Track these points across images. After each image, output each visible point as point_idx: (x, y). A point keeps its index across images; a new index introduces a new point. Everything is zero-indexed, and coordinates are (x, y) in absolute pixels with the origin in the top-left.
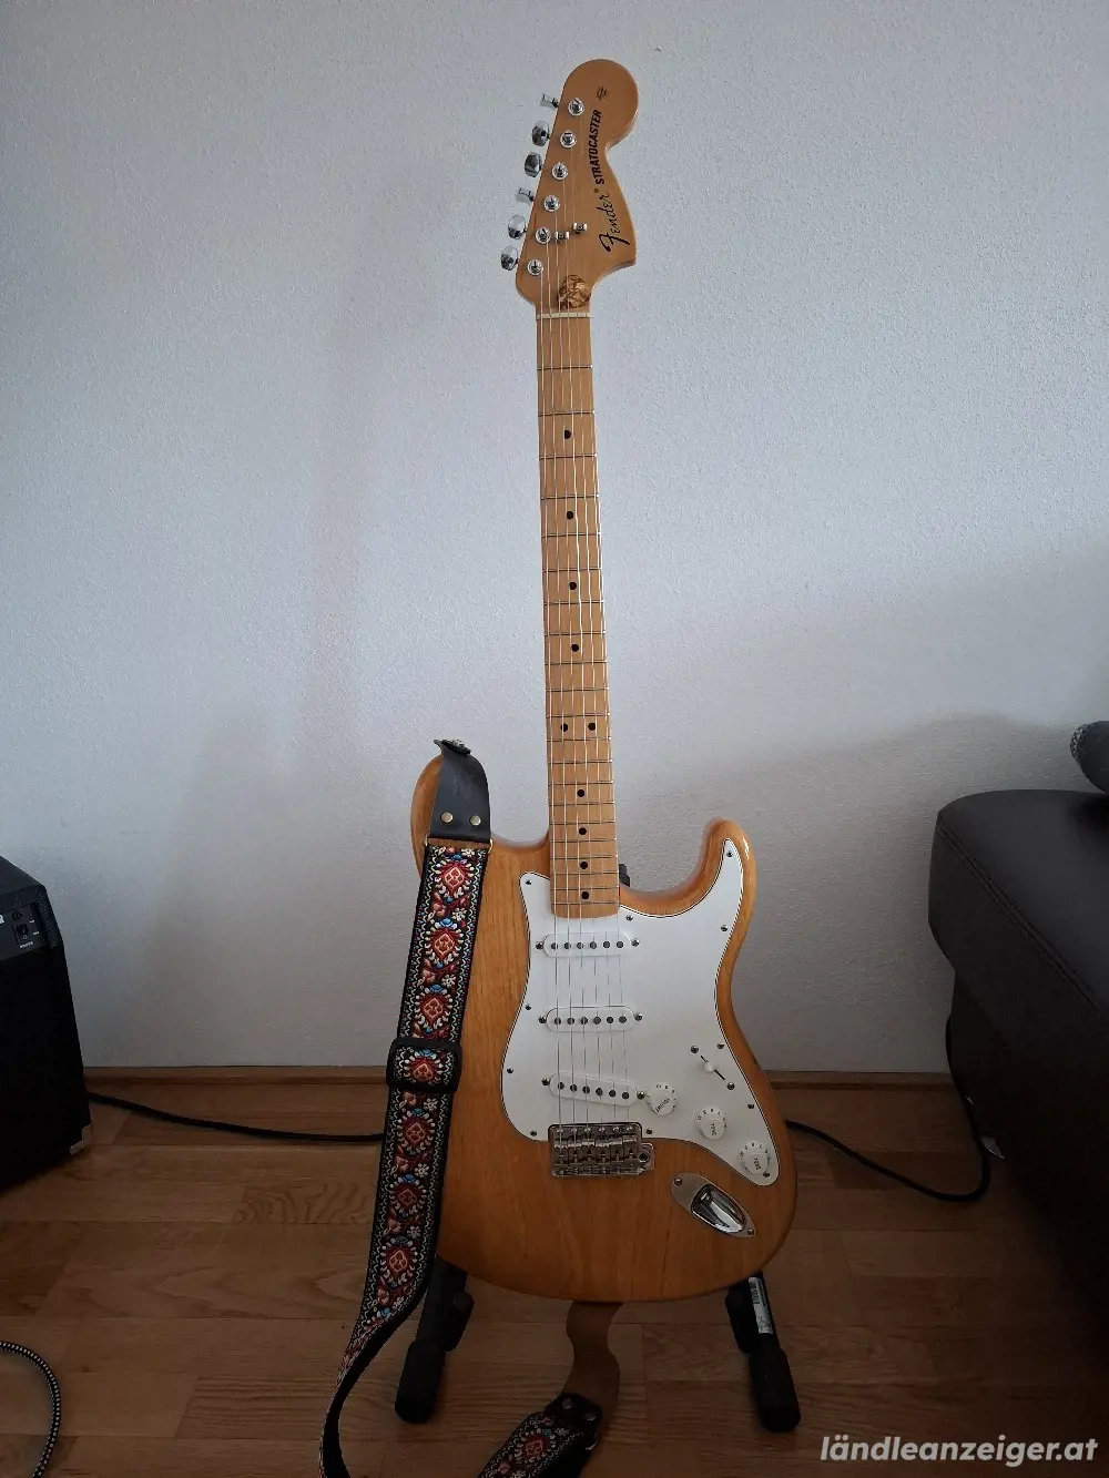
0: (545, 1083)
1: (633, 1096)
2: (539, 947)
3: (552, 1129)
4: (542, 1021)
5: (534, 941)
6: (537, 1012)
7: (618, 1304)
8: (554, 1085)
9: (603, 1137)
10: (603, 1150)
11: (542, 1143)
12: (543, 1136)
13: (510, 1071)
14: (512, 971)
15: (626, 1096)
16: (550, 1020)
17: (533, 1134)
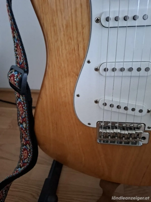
0: (96, 102)
1: (145, 111)
2: (98, 21)
3: (99, 123)
4: (97, 70)
5: (94, 16)
6: (94, 65)
7: (118, 184)
8: (101, 103)
9: (124, 129)
10: (124, 135)
11: (93, 128)
12: (94, 125)
13: (78, 96)
14: (80, 39)
15: (141, 111)
16: (101, 69)
17: (89, 124)
